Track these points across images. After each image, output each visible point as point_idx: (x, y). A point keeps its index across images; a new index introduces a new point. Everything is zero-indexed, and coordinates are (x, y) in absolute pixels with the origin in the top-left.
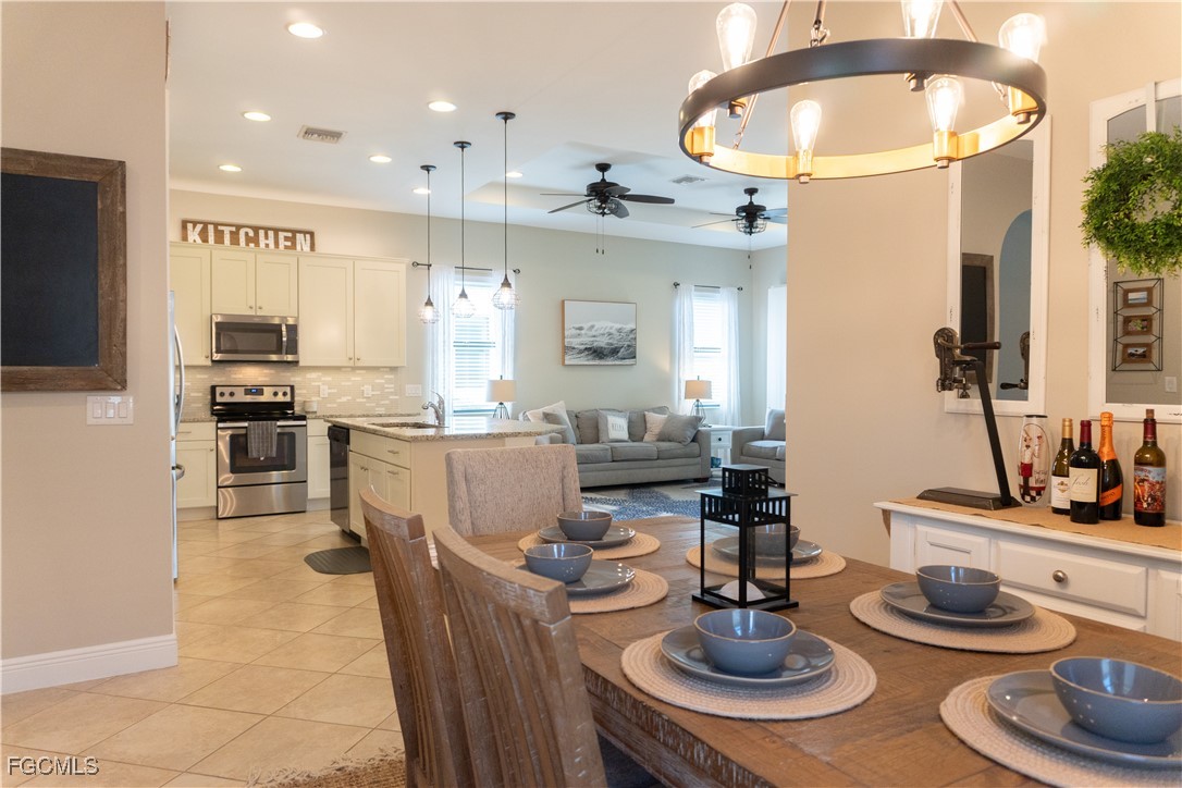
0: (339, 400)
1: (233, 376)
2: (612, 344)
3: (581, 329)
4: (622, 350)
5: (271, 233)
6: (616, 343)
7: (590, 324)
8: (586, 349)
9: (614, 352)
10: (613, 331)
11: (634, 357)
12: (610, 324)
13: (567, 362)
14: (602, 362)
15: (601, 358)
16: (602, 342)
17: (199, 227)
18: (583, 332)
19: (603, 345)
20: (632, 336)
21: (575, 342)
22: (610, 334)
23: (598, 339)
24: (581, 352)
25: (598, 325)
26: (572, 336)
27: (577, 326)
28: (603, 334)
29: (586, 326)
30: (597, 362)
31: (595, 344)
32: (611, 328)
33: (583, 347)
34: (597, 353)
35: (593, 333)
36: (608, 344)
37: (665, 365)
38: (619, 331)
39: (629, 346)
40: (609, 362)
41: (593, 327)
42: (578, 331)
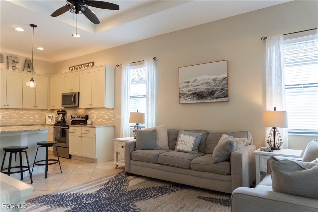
0: (99, 120)
1: (78, 112)
2: (209, 89)
3: (188, 82)
4: (217, 92)
5: (84, 65)
6: (211, 88)
7: (194, 79)
8: (192, 94)
9: (211, 94)
10: (210, 81)
11: (227, 96)
12: (207, 77)
13: (181, 102)
14: (203, 101)
15: (202, 98)
16: (203, 88)
17: (72, 68)
18: (190, 84)
19: (203, 90)
20: (224, 82)
21: (185, 90)
22: (207, 83)
23: (199, 87)
24: (189, 95)
25: (199, 78)
26: (184, 87)
27: (187, 81)
28: (203, 84)
29: (191, 80)
30: (199, 101)
31: (198, 90)
32: (208, 79)
33: (190, 93)
34: (199, 95)
35: (196, 83)
36: (206, 89)
37: (258, 100)
38: (214, 80)
39: (222, 89)
40: (208, 100)
41: (196, 80)
42: (187, 84)
